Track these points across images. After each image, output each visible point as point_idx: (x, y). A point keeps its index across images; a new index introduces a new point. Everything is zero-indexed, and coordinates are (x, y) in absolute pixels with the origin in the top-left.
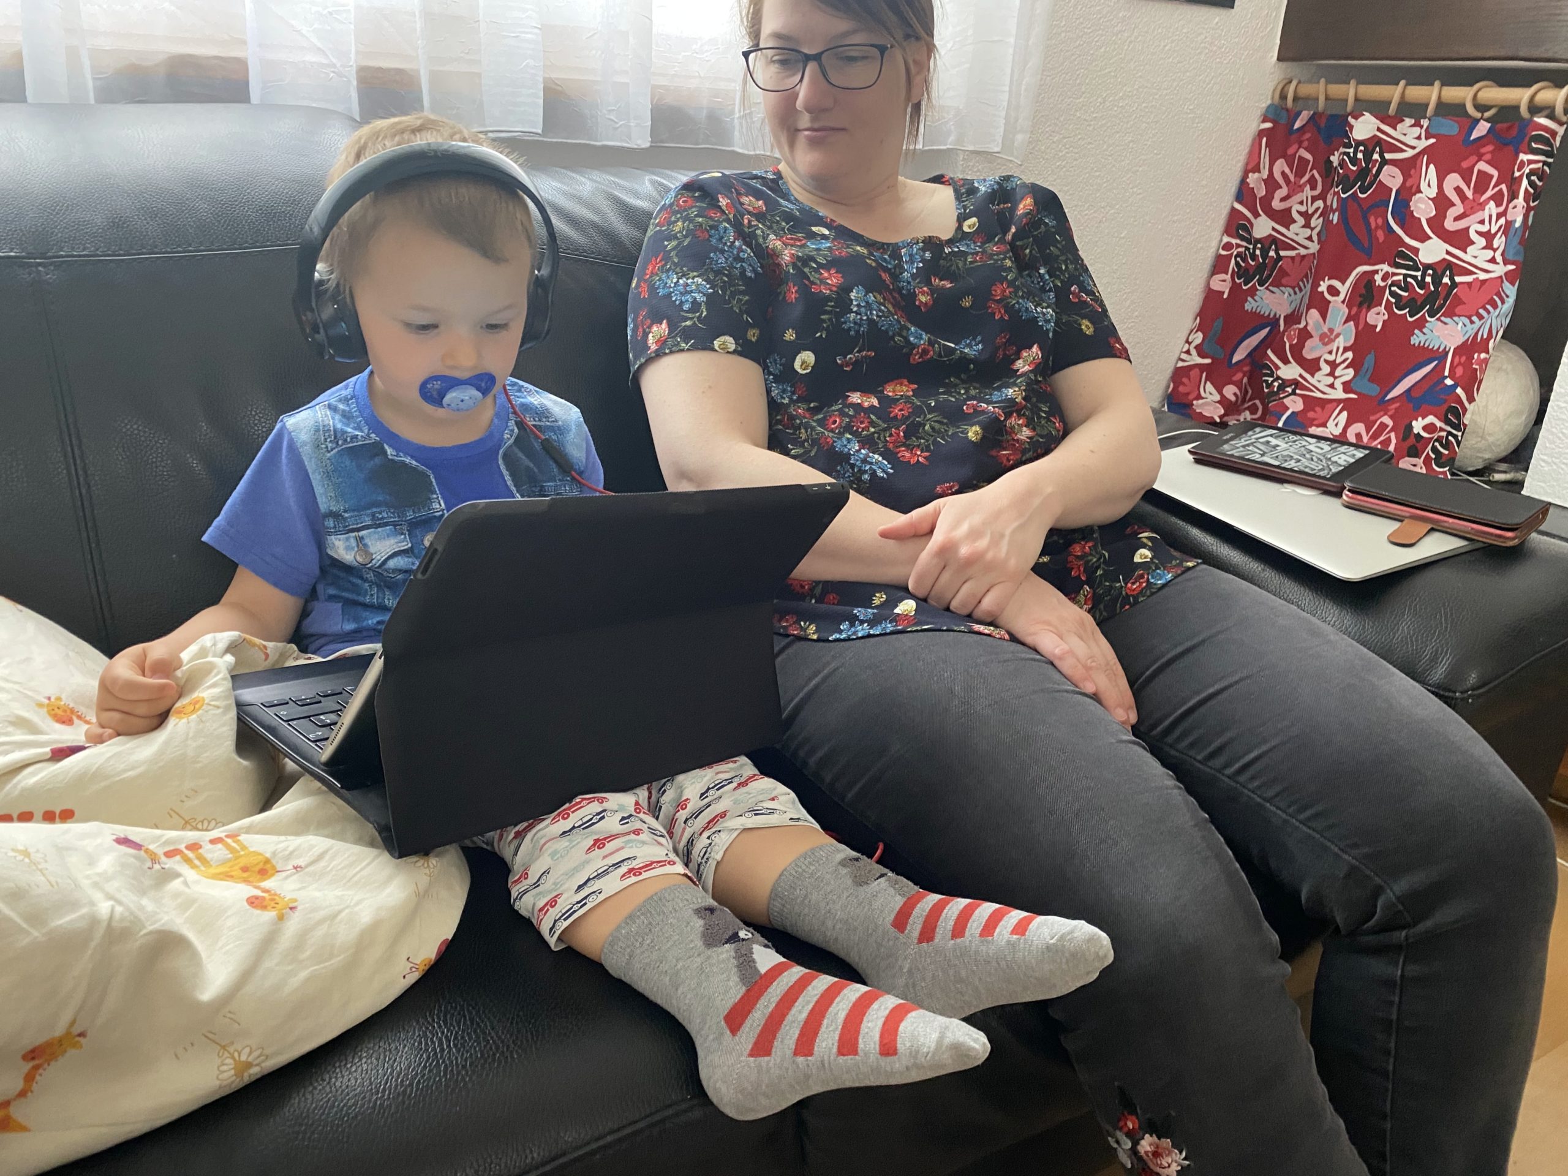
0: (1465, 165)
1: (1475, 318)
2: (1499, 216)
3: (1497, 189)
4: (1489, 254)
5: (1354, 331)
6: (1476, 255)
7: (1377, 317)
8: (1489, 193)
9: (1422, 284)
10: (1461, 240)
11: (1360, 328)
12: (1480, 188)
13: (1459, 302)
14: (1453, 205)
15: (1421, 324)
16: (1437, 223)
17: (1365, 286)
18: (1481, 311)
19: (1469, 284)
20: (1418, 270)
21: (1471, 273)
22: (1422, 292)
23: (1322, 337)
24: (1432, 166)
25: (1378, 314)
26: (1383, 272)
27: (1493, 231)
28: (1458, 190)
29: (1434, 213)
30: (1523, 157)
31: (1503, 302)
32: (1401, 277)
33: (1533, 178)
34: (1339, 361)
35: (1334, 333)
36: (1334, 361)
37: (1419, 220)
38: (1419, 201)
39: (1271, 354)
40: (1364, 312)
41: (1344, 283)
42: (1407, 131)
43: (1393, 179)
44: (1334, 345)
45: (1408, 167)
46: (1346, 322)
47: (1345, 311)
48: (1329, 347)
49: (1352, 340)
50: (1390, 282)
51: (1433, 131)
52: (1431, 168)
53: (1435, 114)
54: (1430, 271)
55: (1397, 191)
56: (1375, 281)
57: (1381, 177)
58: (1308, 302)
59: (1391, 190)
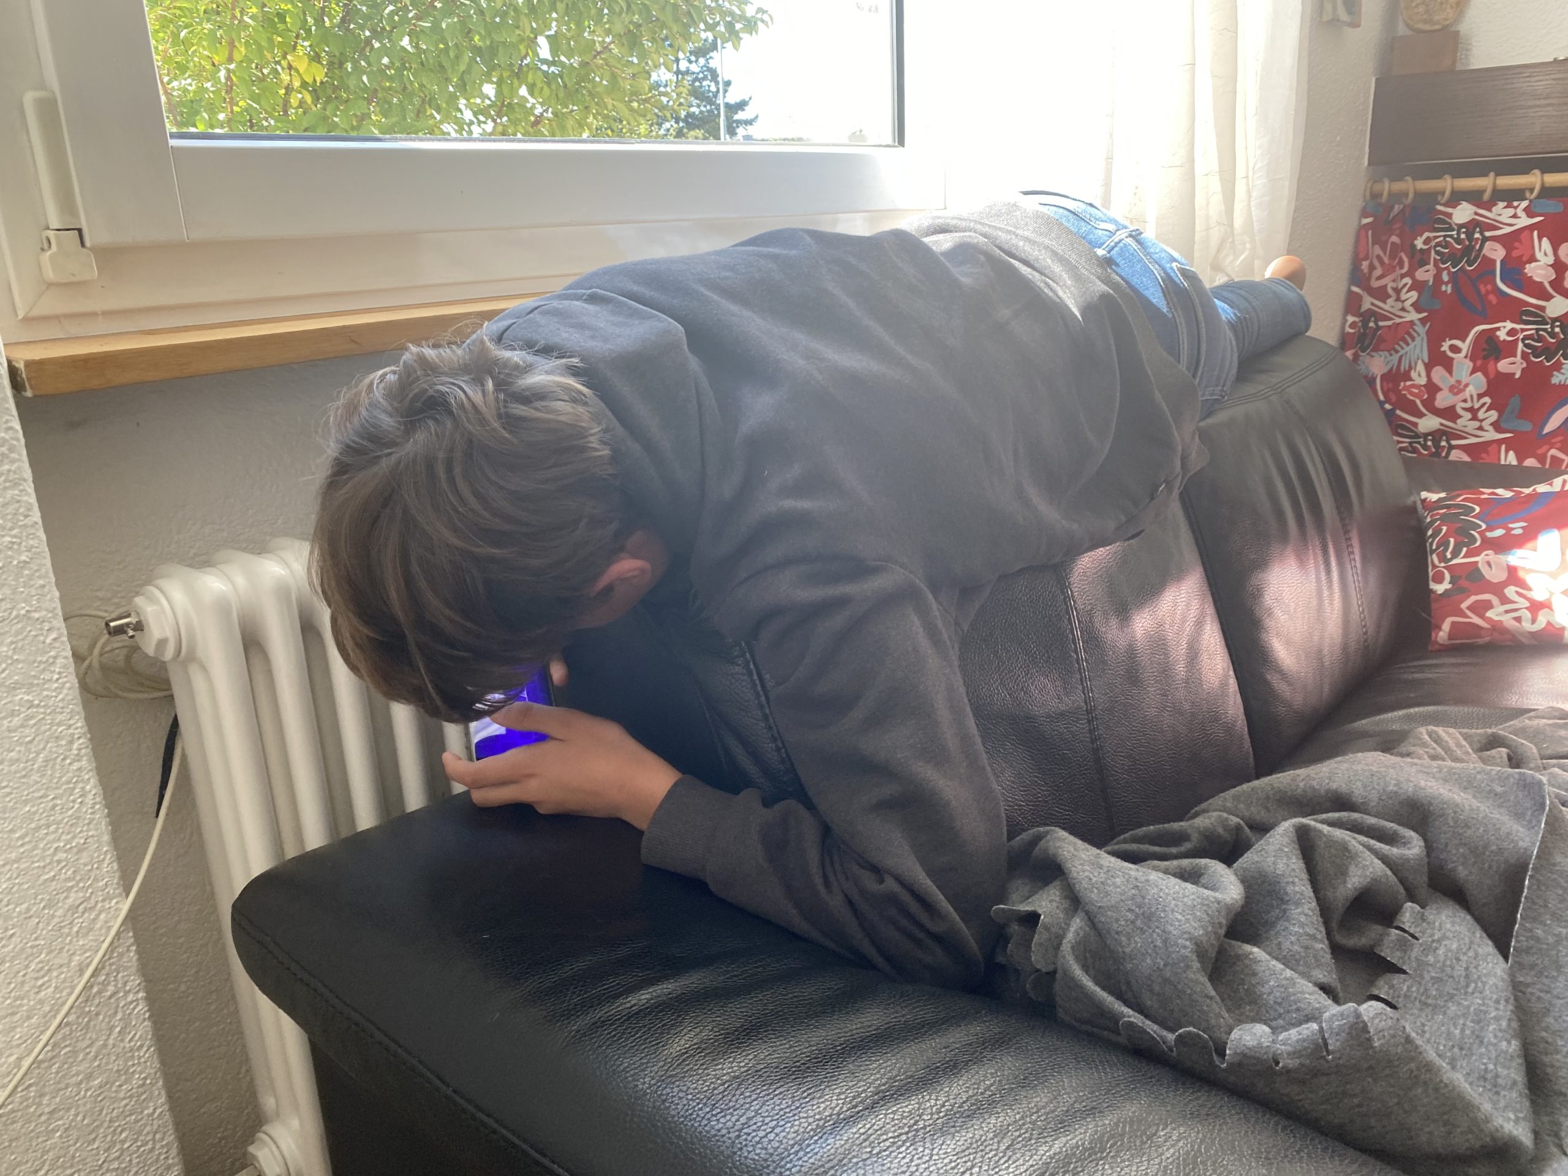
5: (1485, 380)
7: (1511, 366)
9: (1553, 335)
15: (1558, 367)
16: (1558, 284)
17: (1486, 342)
20: (1547, 324)
22: (1553, 341)
23: (1450, 388)
25: (1514, 363)
26: (1507, 329)
29: (1553, 276)
32: (1531, 331)
34: (1477, 406)
35: (1463, 384)
36: (1472, 407)
37: (1541, 283)
38: (1537, 268)
39: (1398, 412)
40: (1492, 363)
41: (1464, 341)
42: (1501, 212)
43: (1496, 253)
44: (1467, 394)
45: (1509, 241)
46: (1472, 373)
47: (1469, 365)
48: (1461, 396)
49: (1484, 387)
50: (1521, 337)
51: (1538, 210)
52: (1545, 240)
53: (1539, 197)
54: (1558, 324)
55: (1502, 261)
56: (1498, 337)
57: (1485, 251)
58: (1426, 361)
59: (1494, 261)
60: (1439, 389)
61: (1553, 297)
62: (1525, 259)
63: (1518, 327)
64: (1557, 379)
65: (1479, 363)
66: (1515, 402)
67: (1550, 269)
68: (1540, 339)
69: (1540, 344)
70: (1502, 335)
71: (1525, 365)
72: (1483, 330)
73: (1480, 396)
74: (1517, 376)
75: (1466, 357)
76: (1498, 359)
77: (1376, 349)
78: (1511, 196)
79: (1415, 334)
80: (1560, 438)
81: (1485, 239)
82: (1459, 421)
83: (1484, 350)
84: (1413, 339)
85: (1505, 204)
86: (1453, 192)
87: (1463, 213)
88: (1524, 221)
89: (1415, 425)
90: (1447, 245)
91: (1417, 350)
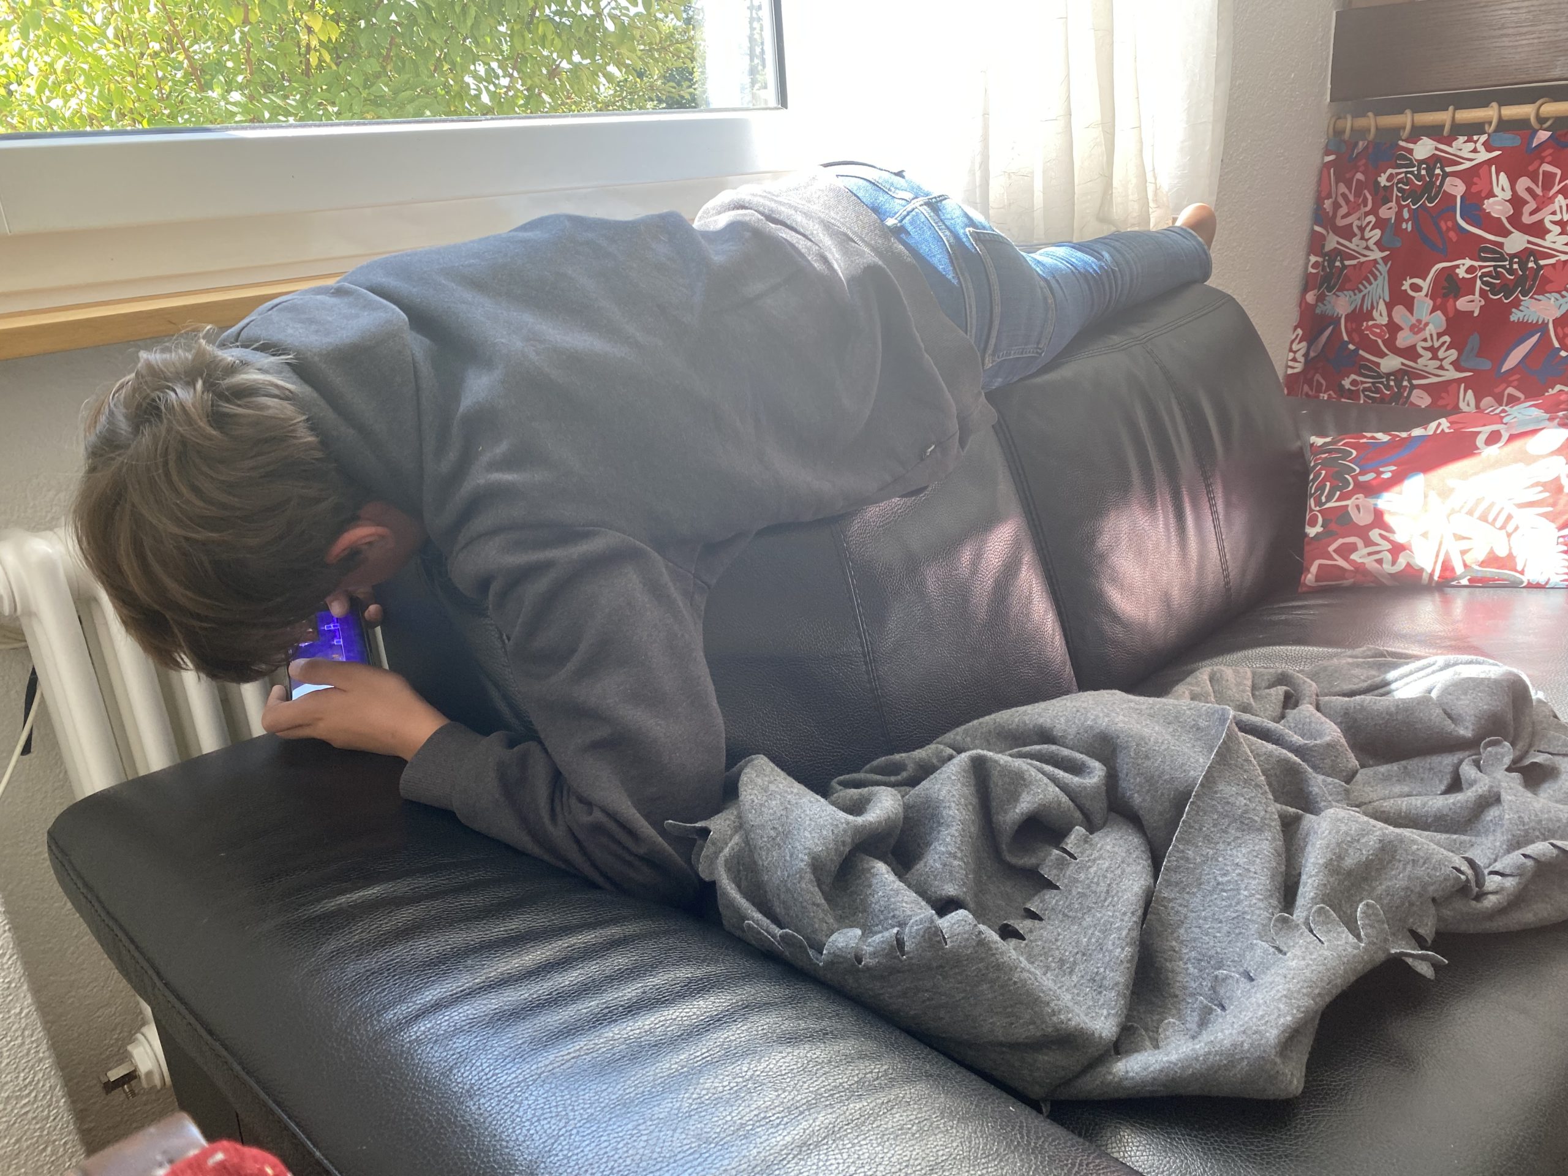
0: (1531, 168)
5: (1444, 319)
6: (1554, 240)
7: (1470, 304)
9: (1511, 271)
10: (1536, 230)
12: (1546, 188)
13: (1546, 281)
14: (1526, 202)
15: (1516, 304)
16: (1515, 220)
17: (1446, 280)
19: (1553, 265)
20: (1505, 260)
21: (1553, 256)
22: (1512, 278)
23: (1410, 327)
25: (1473, 301)
26: (1466, 266)
28: (1529, 190)
29: (1511, 211)
32: (1492, 269)
34: (1436, 345)
35: (1423, 323)
36: (1433, 346)
37: (1499, 219)
38: (1495, 203)
39: (1361, 352)
40: (1451, 301)
41: (1424, 280)
42: (1461, 147)
43: (1456, 188)
44: (1426, 333)
45: (1469, 176)
46: (1432, 312)
47: (1430, 303)
48: (1421, 335)
49: (1443, 326)
50: (1480, 274)
51: (1497, 144)
52: (1502, 175)
53: (1496, 131)
54: (1516, 260)
55: (1462, 197)
56: (1457, 275)
57: (1445, 187)
58: (1387, 299)
59: (1455, 197)
60: (1401, 329)
61: (1512, 233)
62: (1483, 195)
63: (1476, 264)
64: (1516, 316)
65: (1439, 301)
66: (1474, 340)
67: (1508, 204)
68: (1498, 276)
69: (1498, 281)
70: (1461, 273)
71: (1483, 303)
72: (1443, 268)
73: (1439, 335)
74: (1476, 314)
75: (1426, 296)
76: (1456, 298)
77: (1341, 289)
78: (1472, 130)
79: (1377, 273)
80: (1517, 376)
81: (1446, 175)
82: (1419, 361)
83: (1444, 288)
84: (1376, 279)
85: (1466, 138)
86: (1413, 127)
87: (1424, 149)
88: (1484, 156)
89: (1378, 365)
90: (1408, 182)
91: (1379, 289)
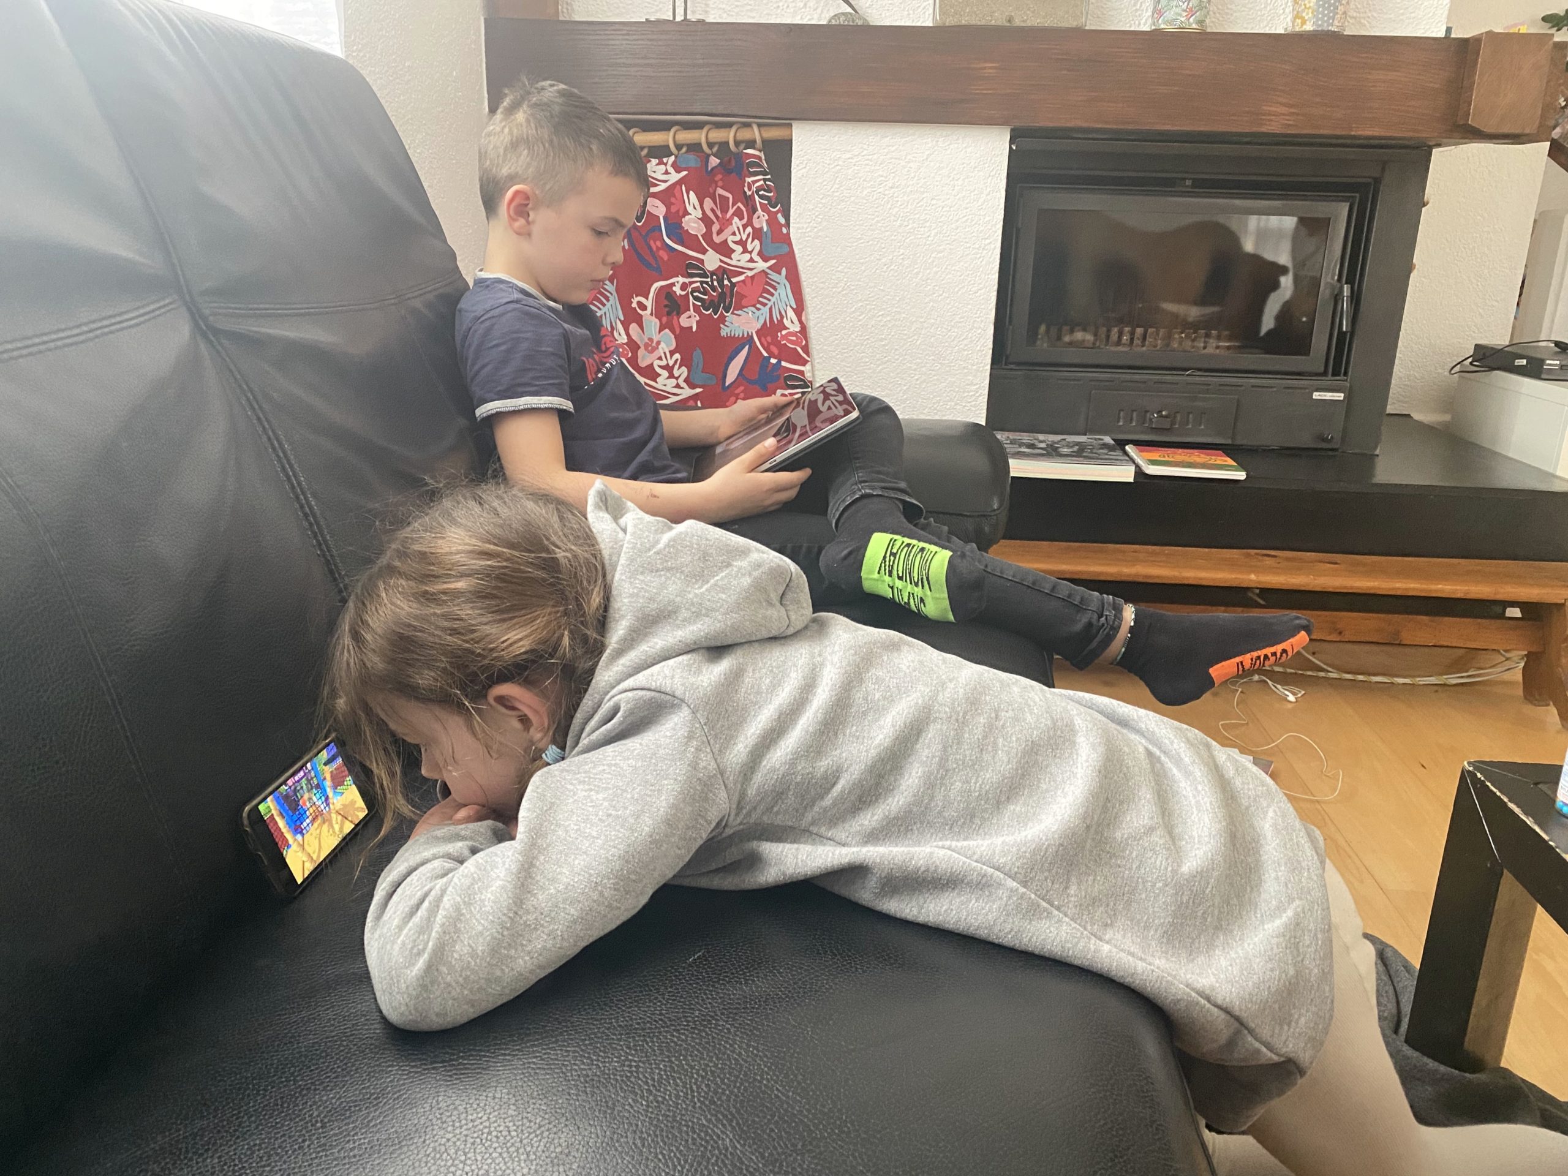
0: (711, 190)
1: (758, 306)
2: (745, 227)
3: (735, 207)
4: (747, 256)
5: (673, 336)
6: (739, 259)
7: (689, 320)
8: (731, 211)
9: (714, 289)
10: (724, 250)
11: (678, 332)
12: (725, 210)
13: (741, 296)
14: (714, 223)
15: (722, 319)
16: (708, 236)
17: (666, 298)
18: (760, 299)
19: (743, 281)
20: (707, 277)
21: (741, 273)
22: (715, 294)
23: (646, 346)
24: (691, 193)
25: (690, 317)
26: (680, 283)
27: (744, 239)
28: (713, 210)
29: (705, 230)
30: (749, 180)
31: (776, 289)
32: (698, 284)
33: (761, 193)
34: (670, 363)
35: (655, 341)
36: (667, 365)
37: (696, 237)
38: (691, 221)
40: (675, 318)
41: (647, 298)
42: (656, 169)
43: (658, 209)
44: (660, 352)
45: (666, 197)
46: (661, 329)
47: (655, 322)
48: (656, 354)
49: (673, 344)
50: (691, 290)
51: (684, 166)
52: (690, 196)
54: (715, 277)
55: (664, 218)
56: (675, 292)
58: (622, 319)
59: (658, 217)
60: (639, 347)
61: (708, 250)
62: (681, 213)
63: (687, 280)
64: (724, 332)
65: (664, 319)
66: (698, 356)
67: (700, 222)
69: (706, 297)
70: (677, 289)
72: (662, 287)
73: (671, 354)
74: (695, 329)
75: (652, 314)
76: (679, 315)
79: (608, 294)
80: (739, 388)
82: (659, 380)
83: (666, 306)
84: (608, 299)
85: (657, 161)
88: (675, 177)
91: (613, 310)
